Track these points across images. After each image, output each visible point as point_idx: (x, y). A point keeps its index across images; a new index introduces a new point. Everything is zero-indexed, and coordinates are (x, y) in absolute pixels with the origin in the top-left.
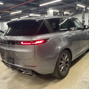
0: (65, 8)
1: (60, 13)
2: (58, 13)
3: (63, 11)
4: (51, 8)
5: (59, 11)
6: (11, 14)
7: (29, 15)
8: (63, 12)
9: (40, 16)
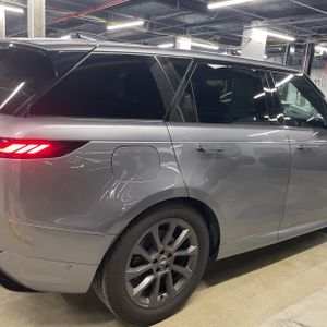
0: (320, 31)
1: (297, 47)
2: (291, 44)
3: (314, 41)
4: (260, 23)
5: (293, 39)
6: (109, 28)
7: (174, 41)
8: (312, 45)
9: (217, 48)
